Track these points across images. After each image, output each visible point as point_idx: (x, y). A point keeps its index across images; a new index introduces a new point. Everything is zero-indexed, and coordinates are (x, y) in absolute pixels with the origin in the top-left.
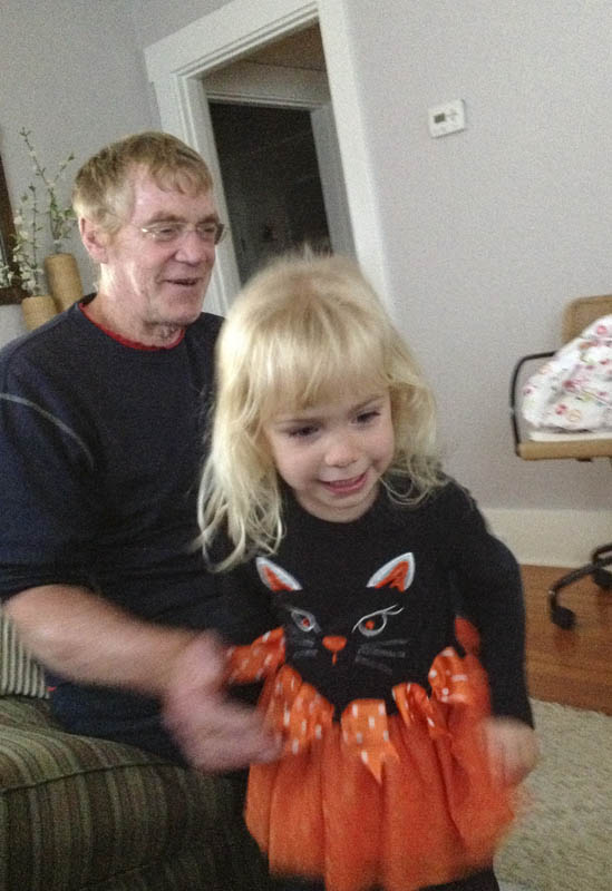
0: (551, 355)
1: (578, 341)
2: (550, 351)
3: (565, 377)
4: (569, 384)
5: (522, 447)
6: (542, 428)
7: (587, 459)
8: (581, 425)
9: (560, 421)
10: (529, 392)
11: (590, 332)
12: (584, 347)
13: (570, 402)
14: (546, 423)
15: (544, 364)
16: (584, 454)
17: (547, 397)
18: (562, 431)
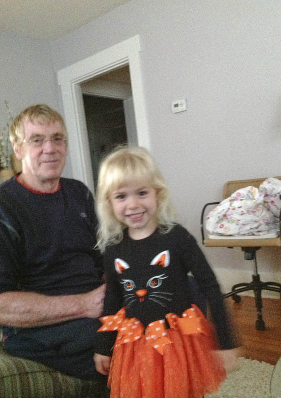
0: (218, 203)
1: (229, 198)
2: (219, 201)
3: (223, 213)
4: (225, 216)
5: (205, 241)
6: (213, 234)
7: (231, 247)
8: (229, 233)
9: (221, 231)
10: (209, 218)
11: (234, 195)
12: (232, 201)
13: (225, 223)
14: (215, 231)
15: (216, 207)
16: (230, 245)
17: (216, 221)
18: (222, 235)
